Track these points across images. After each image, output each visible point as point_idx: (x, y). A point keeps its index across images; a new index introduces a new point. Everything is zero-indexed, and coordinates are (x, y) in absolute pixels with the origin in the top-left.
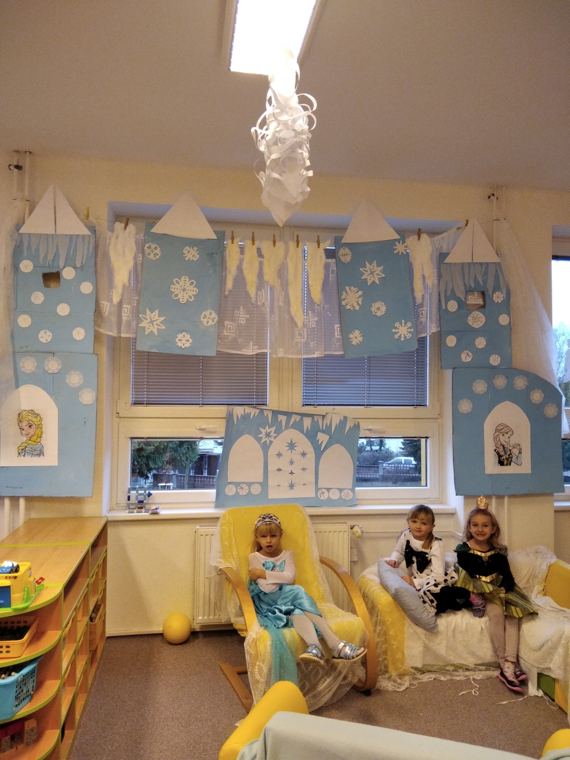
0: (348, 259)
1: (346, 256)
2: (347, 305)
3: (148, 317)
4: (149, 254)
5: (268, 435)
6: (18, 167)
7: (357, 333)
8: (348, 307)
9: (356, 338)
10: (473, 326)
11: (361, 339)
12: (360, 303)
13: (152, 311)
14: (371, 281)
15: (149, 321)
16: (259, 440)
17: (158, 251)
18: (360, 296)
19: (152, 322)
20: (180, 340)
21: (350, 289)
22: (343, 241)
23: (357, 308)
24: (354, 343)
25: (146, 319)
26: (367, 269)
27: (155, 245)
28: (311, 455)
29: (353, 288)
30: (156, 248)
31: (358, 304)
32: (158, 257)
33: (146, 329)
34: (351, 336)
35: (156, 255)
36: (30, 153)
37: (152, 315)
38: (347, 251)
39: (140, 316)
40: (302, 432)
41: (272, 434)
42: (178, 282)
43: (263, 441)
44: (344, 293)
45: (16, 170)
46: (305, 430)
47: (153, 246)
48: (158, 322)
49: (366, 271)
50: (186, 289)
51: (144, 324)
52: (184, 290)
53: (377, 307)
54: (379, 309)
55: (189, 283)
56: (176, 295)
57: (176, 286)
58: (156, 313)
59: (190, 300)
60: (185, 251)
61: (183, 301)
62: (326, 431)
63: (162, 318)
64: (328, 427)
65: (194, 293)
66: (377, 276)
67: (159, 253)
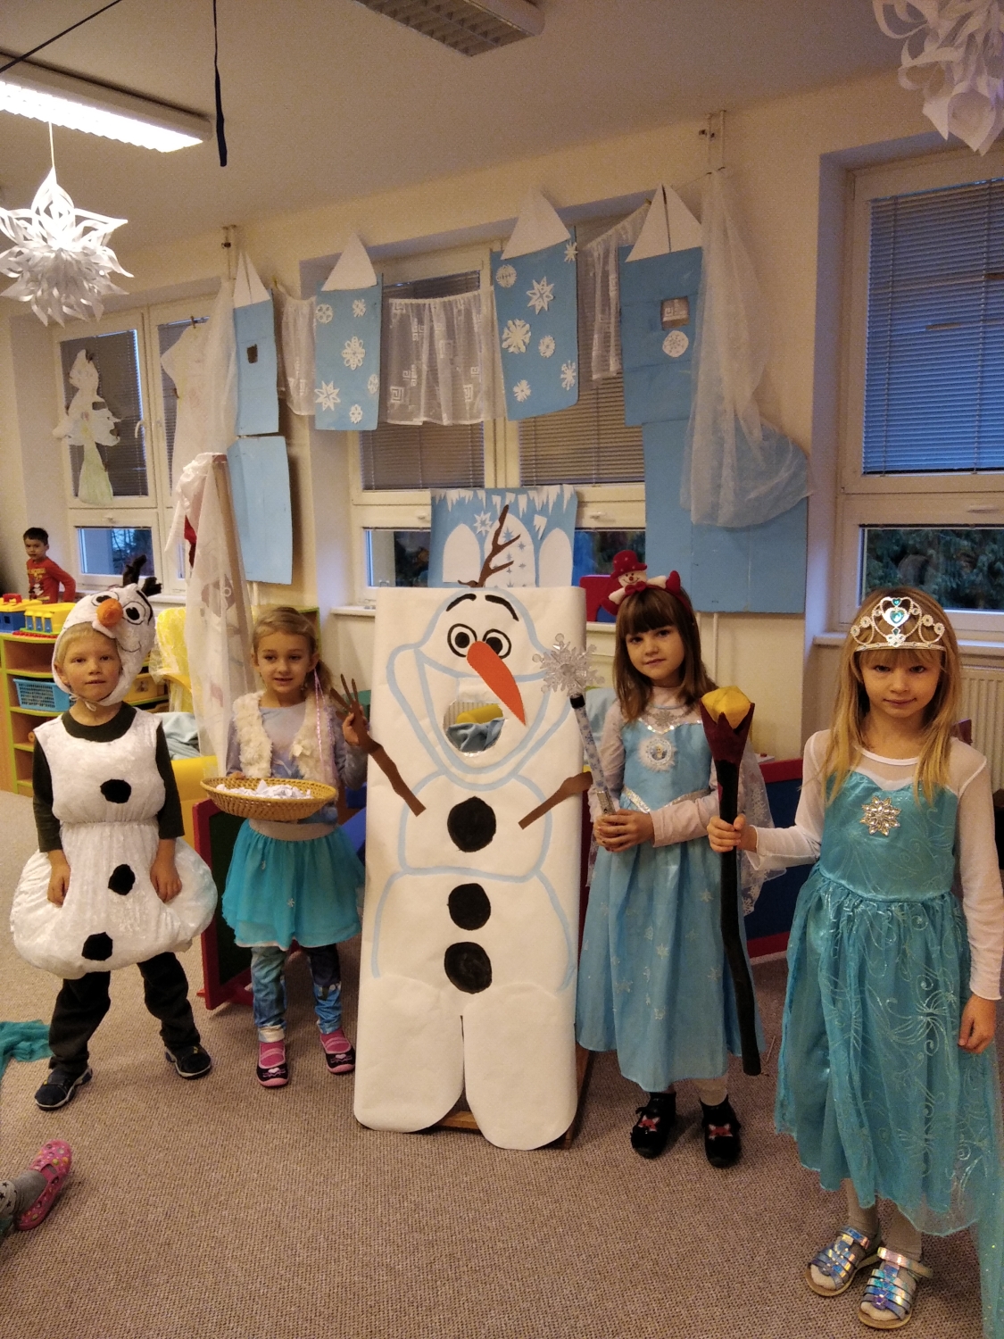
0: (512, 280)
1: (509, 276)
2: (509, 346)
3: (324, 391)
4: (321, 317)
5: (483, 523)
6: (228, 245)
7: (524, 384)
8: (511, 350)
9: (522, 391)
10: (671, 354)
11: (528, 392)
12: (527, 341)
13: (327, 384)
14: (540, 308)
15: (326, 395)
16: (474, 529)
17: (330, 313)
18: (527, 332)
19: (328, 396)
20: (353, 414)
21: (514, 324)
22: (504, 257)
23: (523, 349)
24: (519, 399)
25: (322, 393)
26: (536, 291)
27: (328, 306)
28: (530, 547)
29: (517, 322)
30: (328, 309)
31: (524, 343)
32: (330, 319)
33: (323, 405)
34: (516, 389)
35: (328, 316)
36: (235, 226)
37: (328, 388)
38: (511, 270)
39: (316, 390)
40: (519, 518)
41: (487, 522)
42: (349, 345)
43: (479, 530)
44: (506, 331)
45: (226, 249)
46: (521, 514)
47: (324, 307)
48: (334, 396)
49: (534, 294)
50: (356, 353)
51: (321, 399)
52: (354, 354)
53: (546, 344)
54: (548, 347)
55: (357, 344)
56: (348, 361)
57: (348, 350)
58: (331, 385)
59: (360, 365)
60: (354, 307)
61: (353, 367)
62: (543, 511)
63: (337, 391)
64: (545, 506)
65: (363, 356)
66: (546, 300)
67: (331, 314)
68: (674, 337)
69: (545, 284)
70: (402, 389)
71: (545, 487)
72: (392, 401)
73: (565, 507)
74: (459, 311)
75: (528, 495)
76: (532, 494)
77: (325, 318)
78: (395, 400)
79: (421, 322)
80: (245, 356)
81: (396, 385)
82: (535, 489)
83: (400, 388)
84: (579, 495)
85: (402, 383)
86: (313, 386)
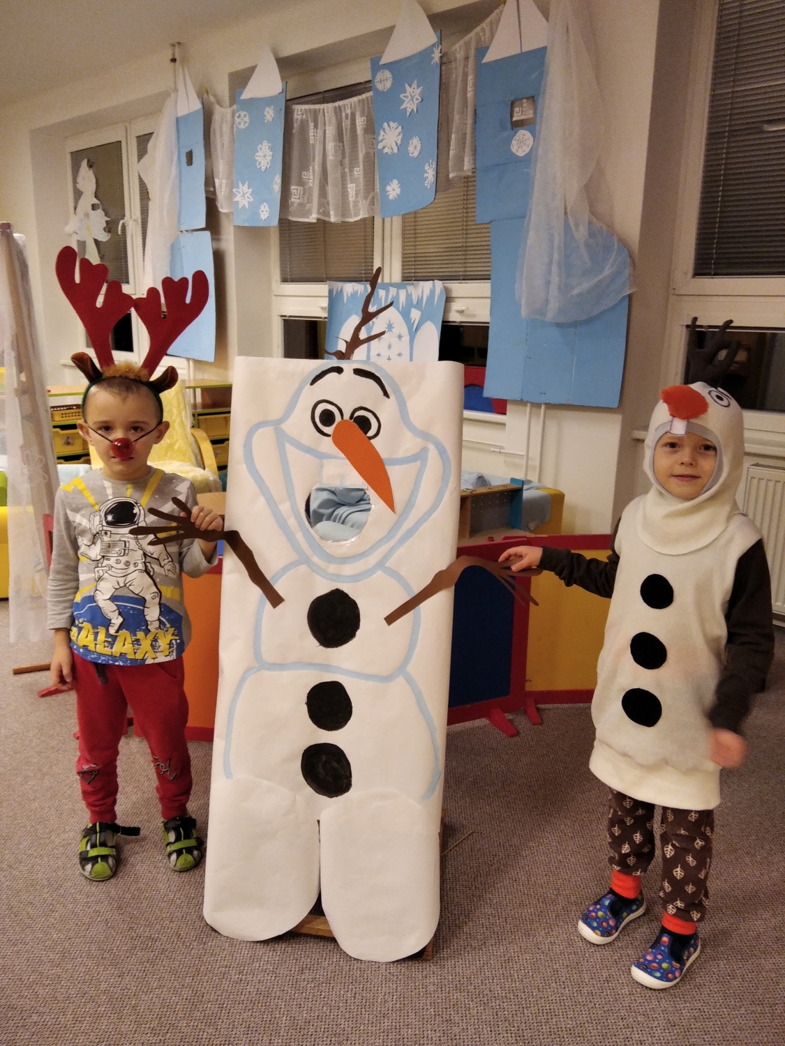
0: (388, 84)
1: (385, 81)
2: (384, 147)
3: (240, 191)
4: (240, 123)
6: (174, 60)
7: (395, 183)
8: (386, 150)
9: (394, 190)
10: (517, 154)
12: (399, 142)
13: (243, 185)
14: (410, 110)
15: (242, 194)
17: (247, 119)
18: (399, 134)
19: (243, 195)
20: (262, 211)
22: (383, 61)
23: (396, 150)
24: (391, 198)
25: (239, 193)
26: (408, 94)
27: (245, 113)
28: (406, 338)
29: (392, 124)
30: (245, 116)
31: (397, 144)
32: (247, 125)
33: (240, 203)
34: (389, 188)
35: (245, 123)
36: (179, 43)
37: (244, 188)
38: (387, 74)
39: (234, 190)
40: (398, 310)
42: (261, 149)
44: (381, 133)
45: (173, 63)
46: (401, 307)
47: (243, 114)
48: (248, 195)
49: (406, 97)
50: (267, 156)
51: (238, 198)
52: (265, 156)
53: (414, 144)
54: (415, 147)
55: (267, 148)
56: (260, 163)
57: (260, 153)
58: (246, 185)
59: (268, 166)
60: (266, 113)
61: (263, 169)
62: (418, 306)
63: (250, 190)
64: (420, 300)
65: (270, 158)
66: (416, 102)
67: (248, 121)
68: (521, 136)
69: (416, 87)
70: (302, 188)
71: (421, 283)
72: (293, 200)
73: (436, 301)
74: (347, 115)
75: (407, 291)
76: (410, 289)
77: (242, 124)
78: (295, 199)
79: (316, 126)
80: (184, 159)
81: (297, 185)
82: (413, 284)
83: (299, 188)
84: (447, 290)
85: (301, 183)
86: (232, 185)
